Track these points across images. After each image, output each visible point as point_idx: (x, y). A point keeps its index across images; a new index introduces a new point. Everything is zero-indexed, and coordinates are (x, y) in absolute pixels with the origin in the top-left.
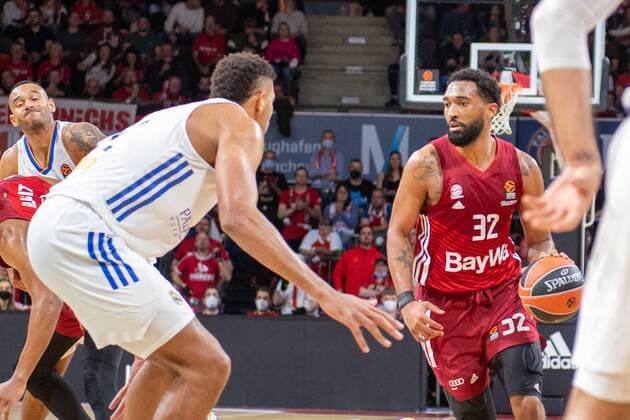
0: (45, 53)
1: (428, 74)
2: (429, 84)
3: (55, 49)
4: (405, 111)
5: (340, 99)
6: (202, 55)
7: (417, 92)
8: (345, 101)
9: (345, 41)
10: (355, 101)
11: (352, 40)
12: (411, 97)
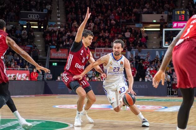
0: (105, 41)
1: (167, 42)
2: (167, 44)
3: (107, 40)
4: (163, 49)
5: (152, 47)
6: (130, 40)
7: (165, 45)
8: (153, 47)
9: (153, 38)
10: (155, 47)
11: (154, 38)
12: (164, 46)
